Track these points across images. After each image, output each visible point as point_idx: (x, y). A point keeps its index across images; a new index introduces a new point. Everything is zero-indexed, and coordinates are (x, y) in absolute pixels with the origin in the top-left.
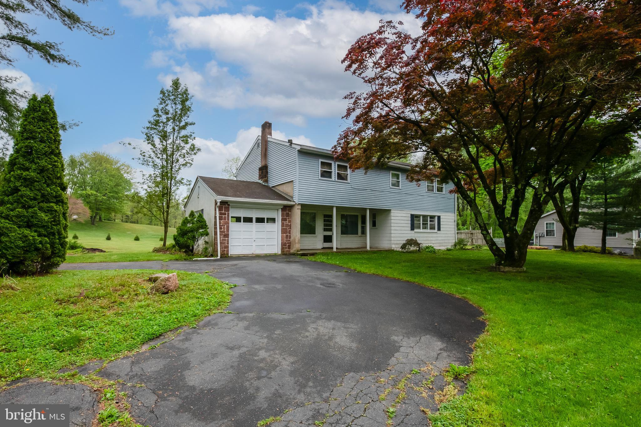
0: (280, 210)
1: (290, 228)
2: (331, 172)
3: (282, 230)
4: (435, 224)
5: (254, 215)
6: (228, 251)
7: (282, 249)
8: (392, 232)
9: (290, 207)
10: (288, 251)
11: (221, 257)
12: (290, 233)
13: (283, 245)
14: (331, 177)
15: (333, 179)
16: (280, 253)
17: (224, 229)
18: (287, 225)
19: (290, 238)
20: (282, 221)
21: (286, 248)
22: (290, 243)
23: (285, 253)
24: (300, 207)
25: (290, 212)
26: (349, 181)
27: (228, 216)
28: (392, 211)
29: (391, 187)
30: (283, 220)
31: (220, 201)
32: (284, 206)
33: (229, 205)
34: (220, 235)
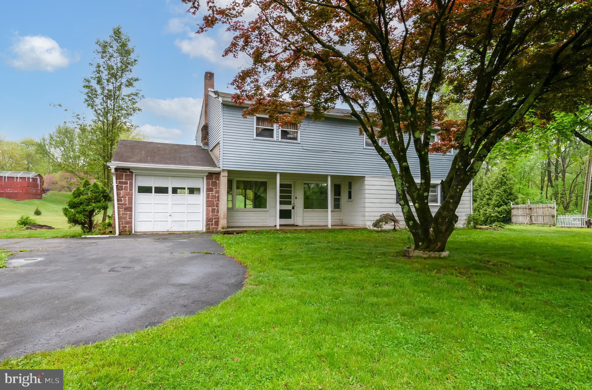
0: (205, 178)
1: (218, 200)
2: (273, 130)
3: (207, 201)
4: (437, 195)
5: (170, 184)
6: (131, 227)
7: (207, 225)
8: (367, 205)
9: (217, 175)
10: (214, 228)
11: (120, 234)
12: (217, 206)
13: (209, 220)
14: (272, 137)
15: (275, 138)
16: (204, 230)
17: (125, 200)
18: (214, 197)
19: (218, 212)
20: (207, 191)
21: (212, 225)
22: (218, 218)
23: (211, 230)
24: (226, 174)
25: (219, 180)
26: (299, 140)
27: (131, 185)
28: (366, 179)
29: (365, 147)
30: (209, 190)
31: (115, 167)
32: (209, 173)
33: (132, 172)
34: (118, 208)
